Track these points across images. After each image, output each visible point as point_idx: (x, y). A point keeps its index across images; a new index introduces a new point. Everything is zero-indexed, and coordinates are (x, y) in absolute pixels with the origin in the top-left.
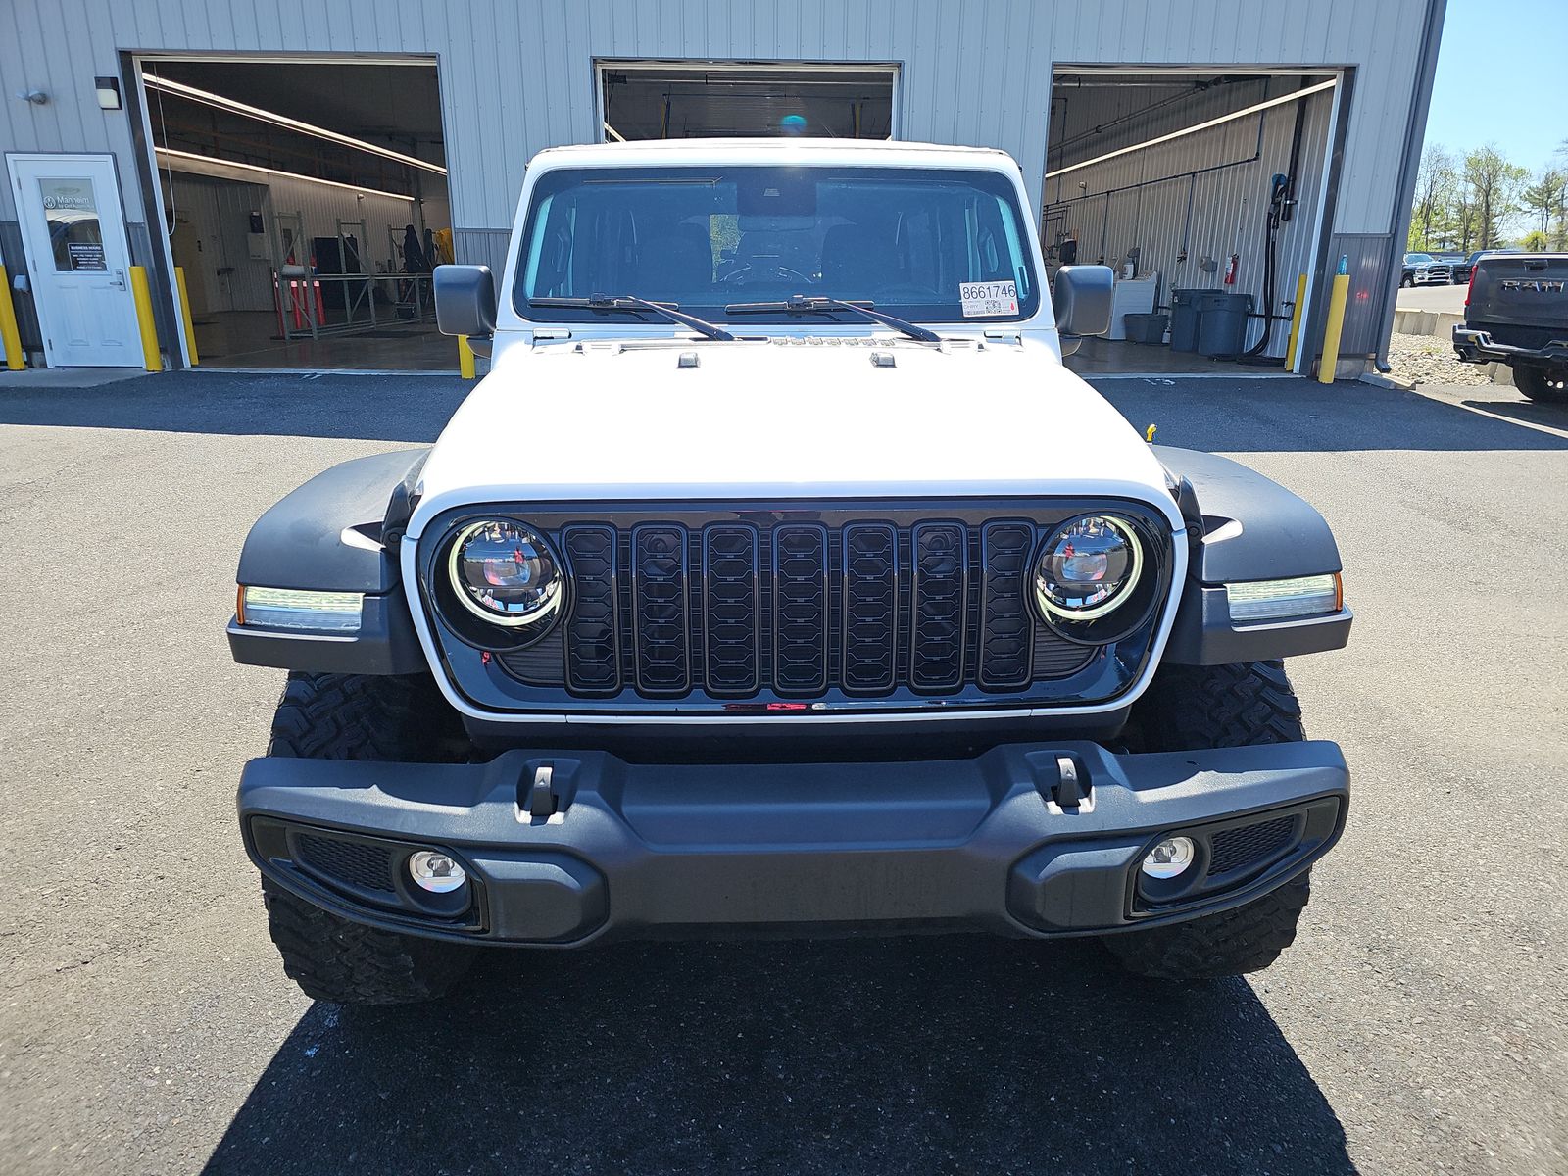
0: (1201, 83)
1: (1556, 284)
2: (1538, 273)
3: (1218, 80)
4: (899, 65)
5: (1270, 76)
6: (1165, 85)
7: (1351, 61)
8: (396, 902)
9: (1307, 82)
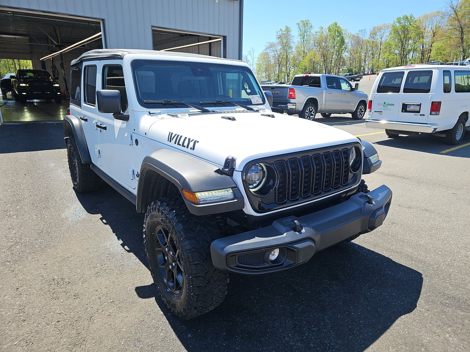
0: (182, 35)
1: (278, 92)
2: (273, 89)
3: (186, 35)
4: (103, 20)
5: (200, 35)
6: (172, 34)
7: (225, 35)
8: (267, 265)
9: (210, 38)
